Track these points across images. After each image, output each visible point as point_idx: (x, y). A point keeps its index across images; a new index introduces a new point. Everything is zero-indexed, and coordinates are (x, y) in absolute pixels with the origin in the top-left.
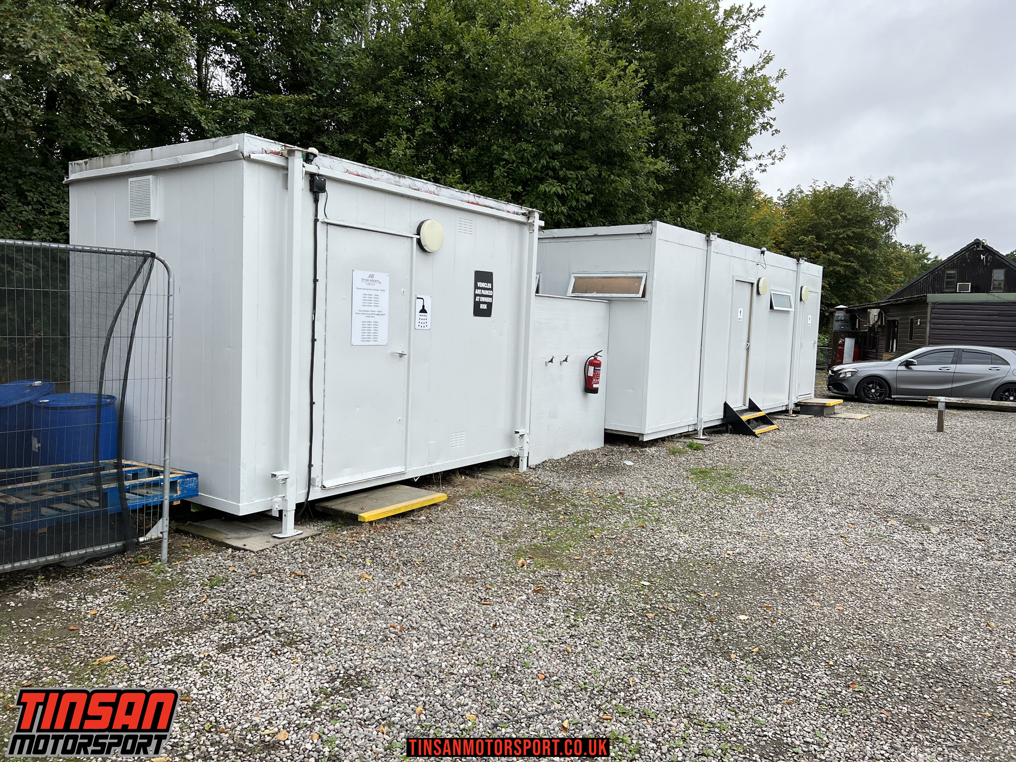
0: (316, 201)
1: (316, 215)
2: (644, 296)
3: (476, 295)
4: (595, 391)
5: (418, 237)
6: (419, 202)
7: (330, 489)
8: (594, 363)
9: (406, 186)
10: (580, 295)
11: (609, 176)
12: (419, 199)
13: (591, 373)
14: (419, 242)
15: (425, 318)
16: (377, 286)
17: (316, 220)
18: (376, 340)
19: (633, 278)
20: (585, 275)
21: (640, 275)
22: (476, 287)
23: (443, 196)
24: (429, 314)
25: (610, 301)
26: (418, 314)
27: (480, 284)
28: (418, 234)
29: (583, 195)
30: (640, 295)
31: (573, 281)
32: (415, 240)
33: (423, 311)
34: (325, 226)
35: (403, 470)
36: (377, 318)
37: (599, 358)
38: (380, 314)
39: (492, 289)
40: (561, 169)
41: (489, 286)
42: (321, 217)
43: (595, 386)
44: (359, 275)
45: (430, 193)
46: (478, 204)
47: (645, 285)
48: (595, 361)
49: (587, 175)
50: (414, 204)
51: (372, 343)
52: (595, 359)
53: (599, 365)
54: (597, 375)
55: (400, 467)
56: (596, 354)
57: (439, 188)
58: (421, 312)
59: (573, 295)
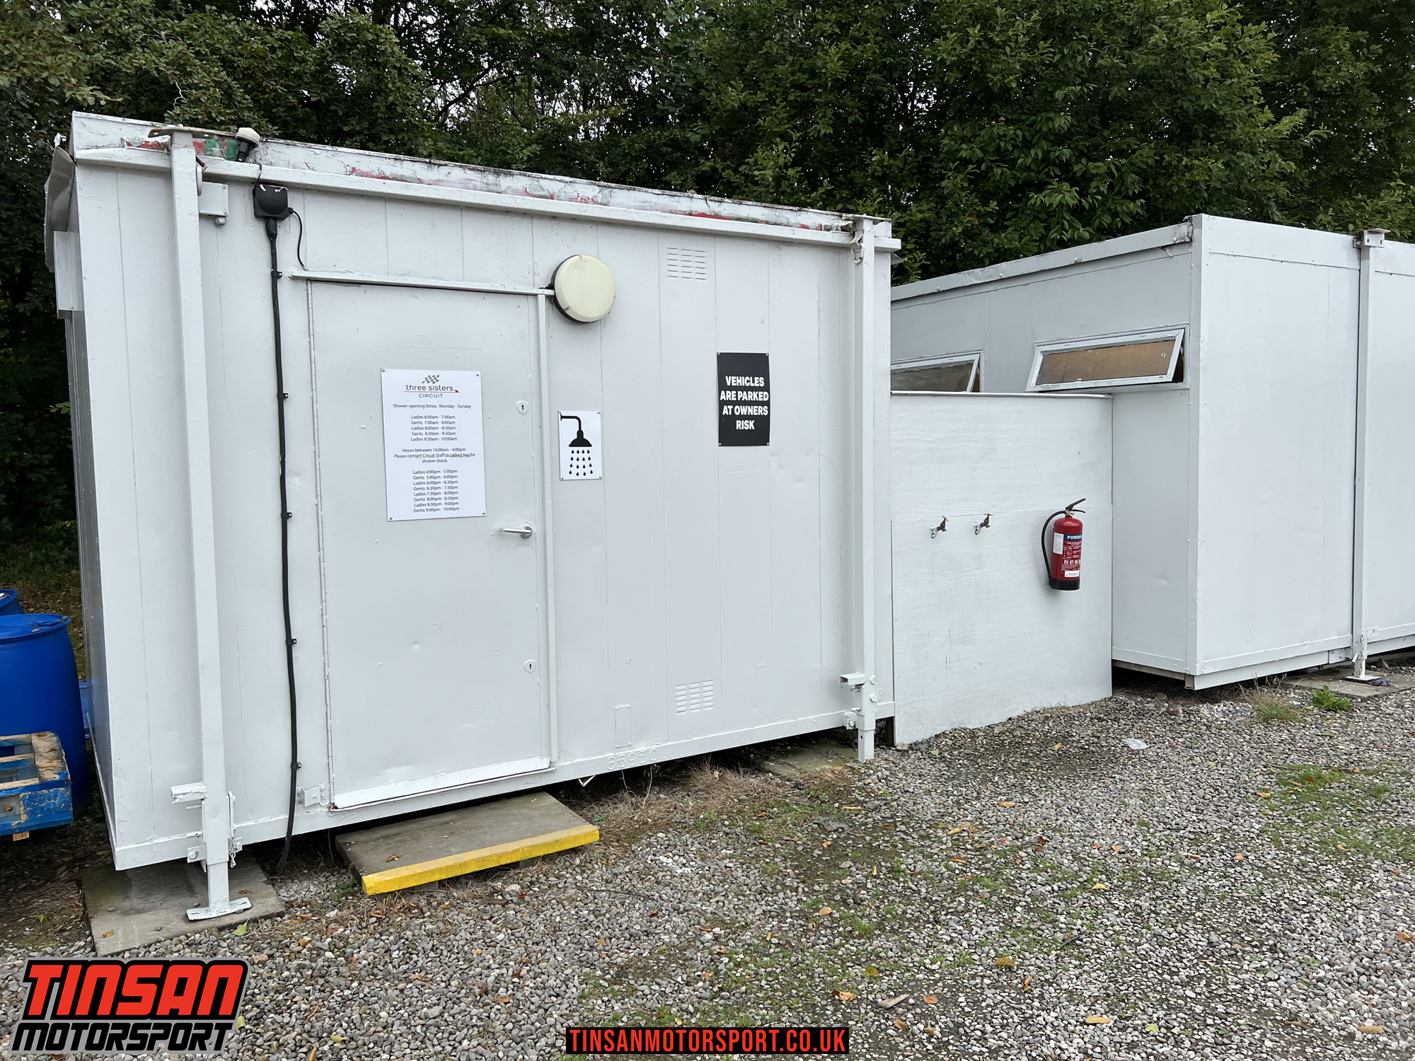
0: (272, 236)
1: (274, 264)
2: (1179, 376)
3: (722, 404)
4: (1073, 584)
5: (550, 292)
6: (553, 223)
7: (347, 811)
8: (1068, 527)
9: (516, 192)
10: (1051, 386)
11: (1180, 160)
12: (554, 217)
13: (1059, 548)
14: (553, 300)
15: (586, 456)
16: (448, 398)
17: (275, 276)
18: (452, 506)
19: (1156, 342)
20: (1062, 347)
21: (1169, 334)
22: (722, 386)
23: (619, 205)
24: (595, 450)
25: (1111, 395)
26: (566, 451)
27: (731, 380)
28: (551, 287)
29: (1127, 202)
30: (1169, 376)
31: (1039, 359)
32: (542, 299)
33: (580, 441)
34: (304, 285)
35: (543, 764)
36: (452, 463)
37: (1076, 516)
38: (459, 453)
39: (766, 388)
40: (1078, 162)
41: (759, 382)
42: (288, 266)
43: (1068, 574)
44: (396, 380)
45: (585, 201)
46: (717, 216)
47: (1181, 356)
48: (1069, 523)
49: (1132, 164)
50: (540, 228)
51: (442, 514)
52: (1068, 518)
53: (1077, 529)
54: (1073, 552)
55: (537, 759)
56: (1070, 508)
57: (607, 191)
58: (573, 444)
59: (1039, 388)
